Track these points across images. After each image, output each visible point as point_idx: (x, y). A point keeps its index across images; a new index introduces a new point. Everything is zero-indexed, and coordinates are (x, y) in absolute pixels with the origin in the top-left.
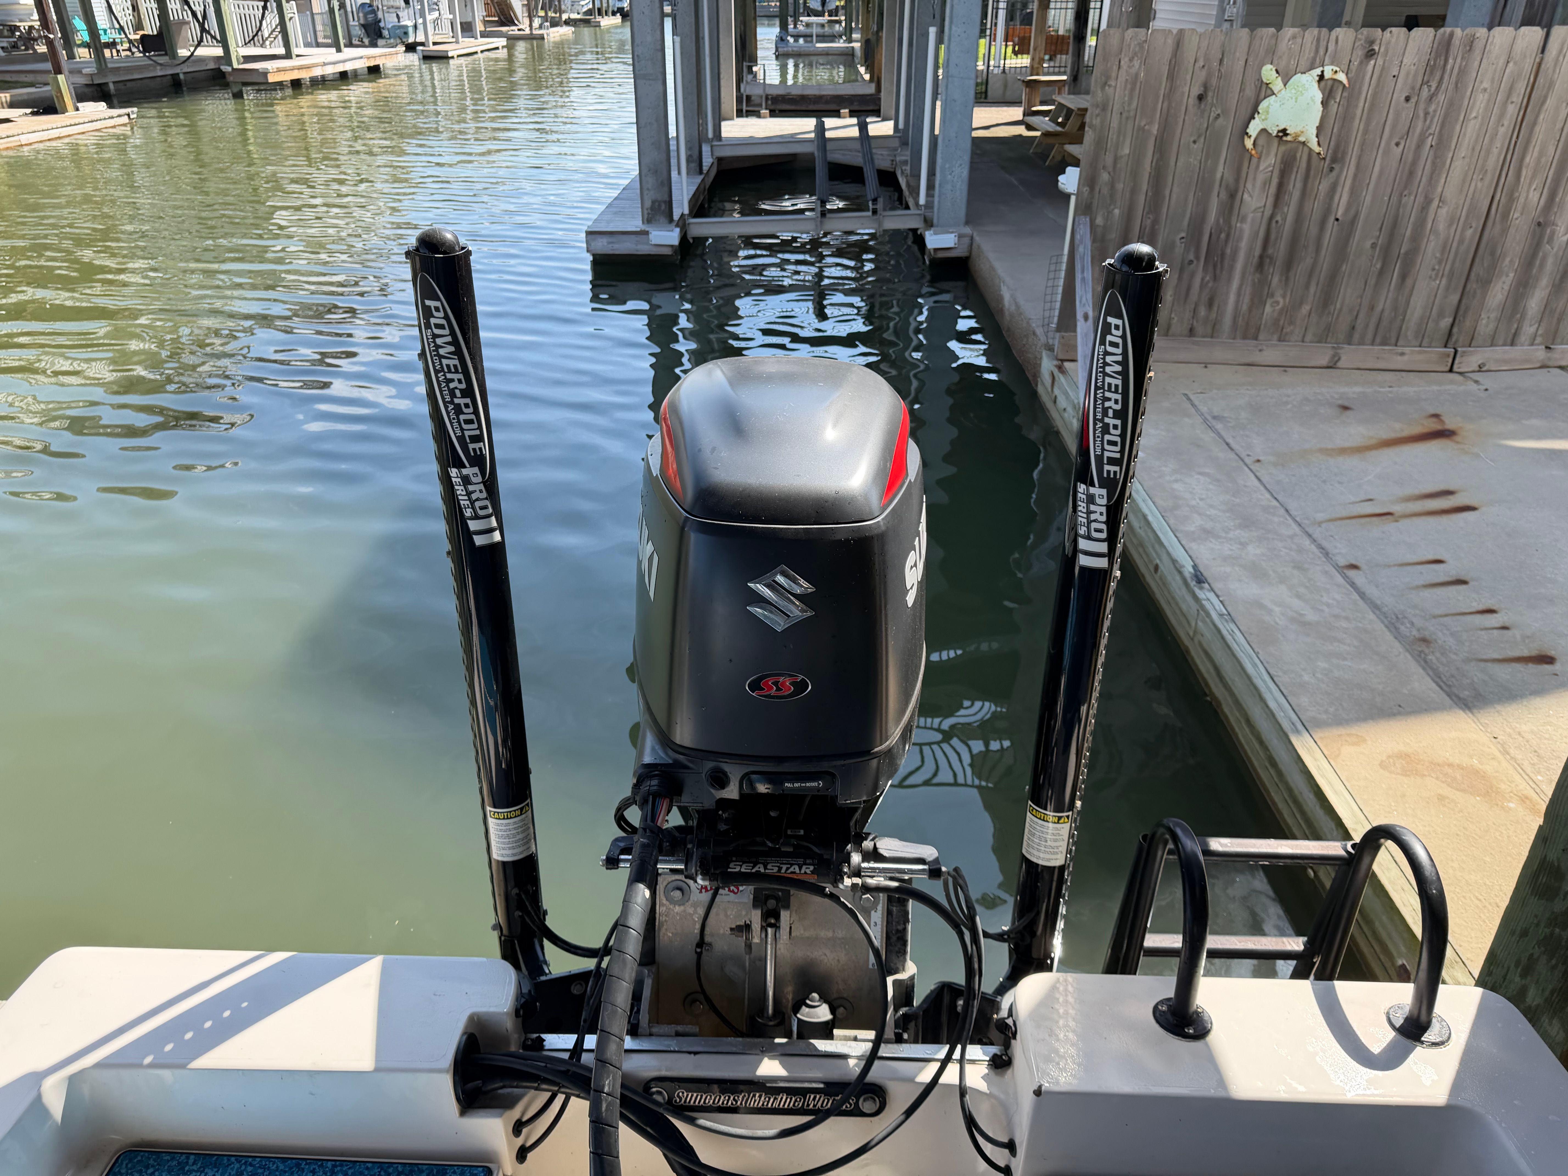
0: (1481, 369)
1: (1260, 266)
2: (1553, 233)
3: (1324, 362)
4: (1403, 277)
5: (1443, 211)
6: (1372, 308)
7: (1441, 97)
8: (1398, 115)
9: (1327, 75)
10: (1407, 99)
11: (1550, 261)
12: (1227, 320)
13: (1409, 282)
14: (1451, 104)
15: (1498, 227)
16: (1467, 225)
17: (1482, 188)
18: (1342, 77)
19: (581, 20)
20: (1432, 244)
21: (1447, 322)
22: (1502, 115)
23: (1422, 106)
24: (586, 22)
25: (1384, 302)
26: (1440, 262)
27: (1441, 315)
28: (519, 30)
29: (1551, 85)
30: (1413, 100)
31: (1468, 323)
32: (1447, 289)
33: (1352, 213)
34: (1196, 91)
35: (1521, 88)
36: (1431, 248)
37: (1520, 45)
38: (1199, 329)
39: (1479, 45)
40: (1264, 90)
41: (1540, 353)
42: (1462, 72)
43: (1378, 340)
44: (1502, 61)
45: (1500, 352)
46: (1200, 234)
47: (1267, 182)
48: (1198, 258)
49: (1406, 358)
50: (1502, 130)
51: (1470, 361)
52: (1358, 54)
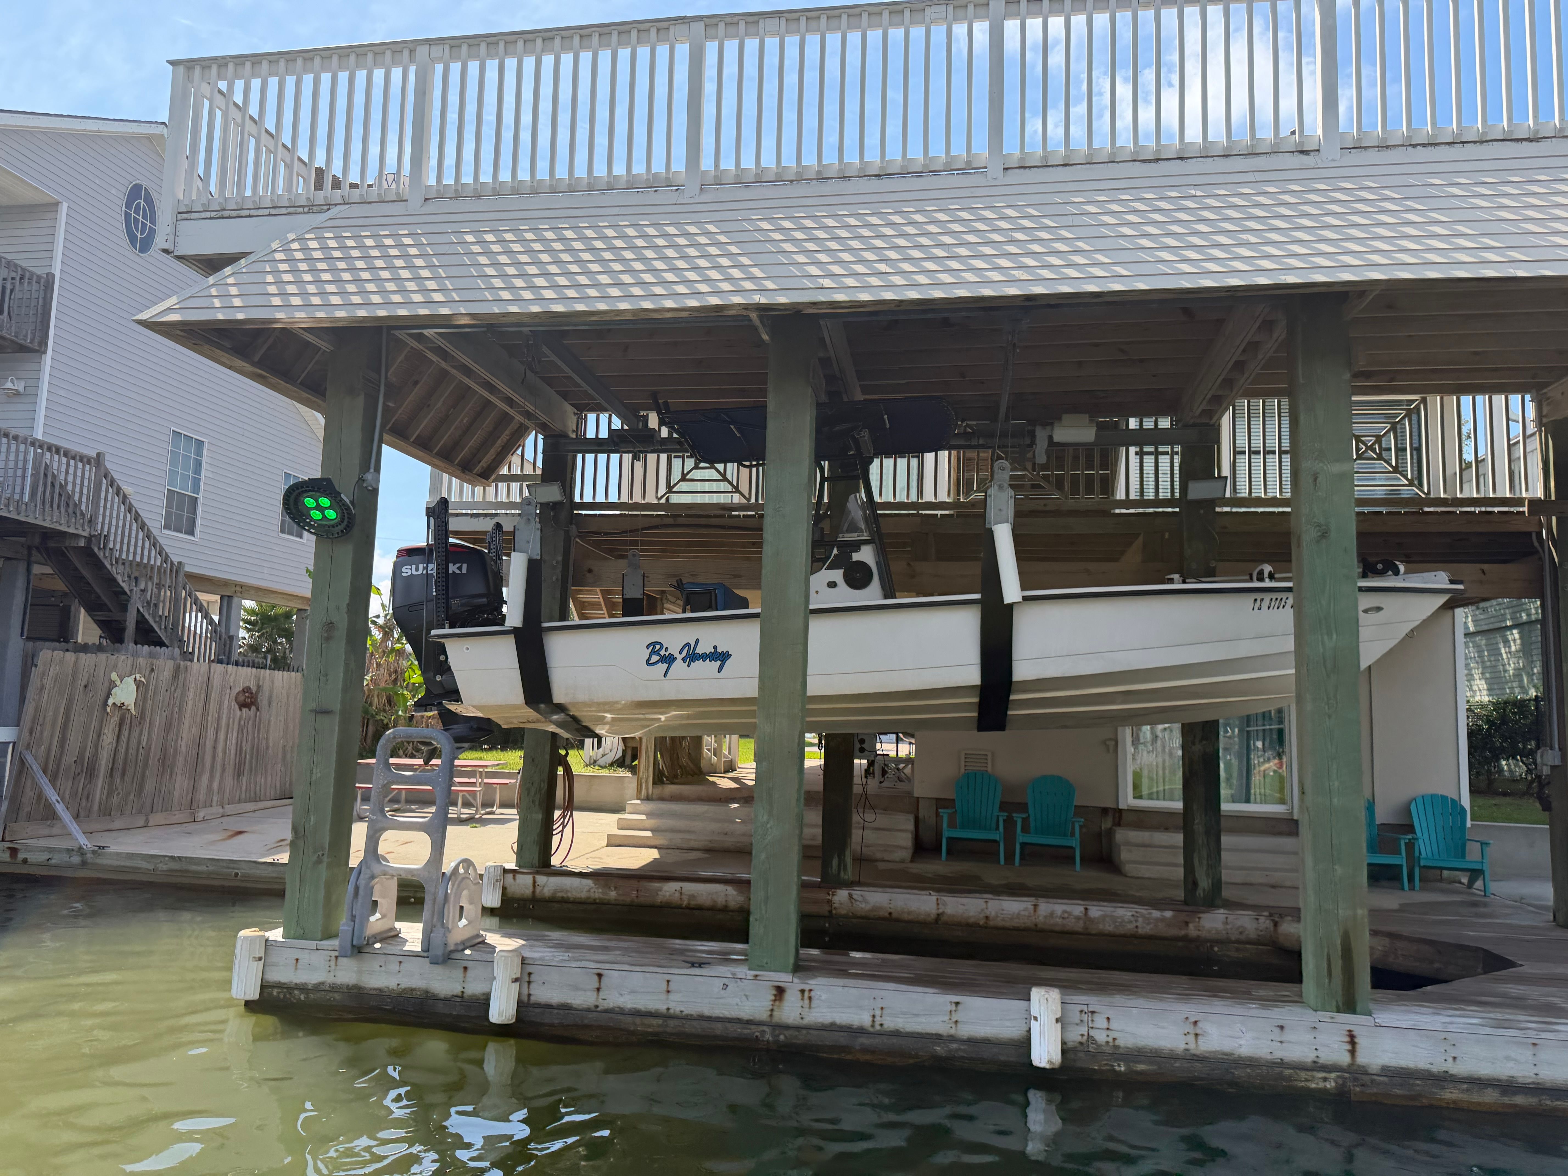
0: (204, 819)
1: (111, 775)
3: (143, 825)
4: (171, 776)
5: (183, 742)
6: (160, 792)
7: (178, 690)
8: (164, 697)
9: (138, 678)
10: (167, 691)
12: (96, 807)
13: (174, 777)
14: (182, 694)
16: (193, 748)
17: (196, 731)
18: (143, 679)
20: (181, 758)
21: (190, 796)
22: (200, 699)
23: (172, 694)
25: (165, 788)
26: (185, 767)
27: (187, 795)
30: (169, 692)
31: (197, 797)
32: (188, 779)
33: (149, 744)
34: (84, 683)
37: (202, 669)
39: (189, 669)
40: (112, 685)
41: (221, 810)
43: (163, 809)
44: (197, 676)
45: (208, 810)
46: (85, 760)
47: (113, 730)
48: (82, 771)
49: (177, 816)
50: (200, 705)
51: (200, 815)
52: (148, 669)
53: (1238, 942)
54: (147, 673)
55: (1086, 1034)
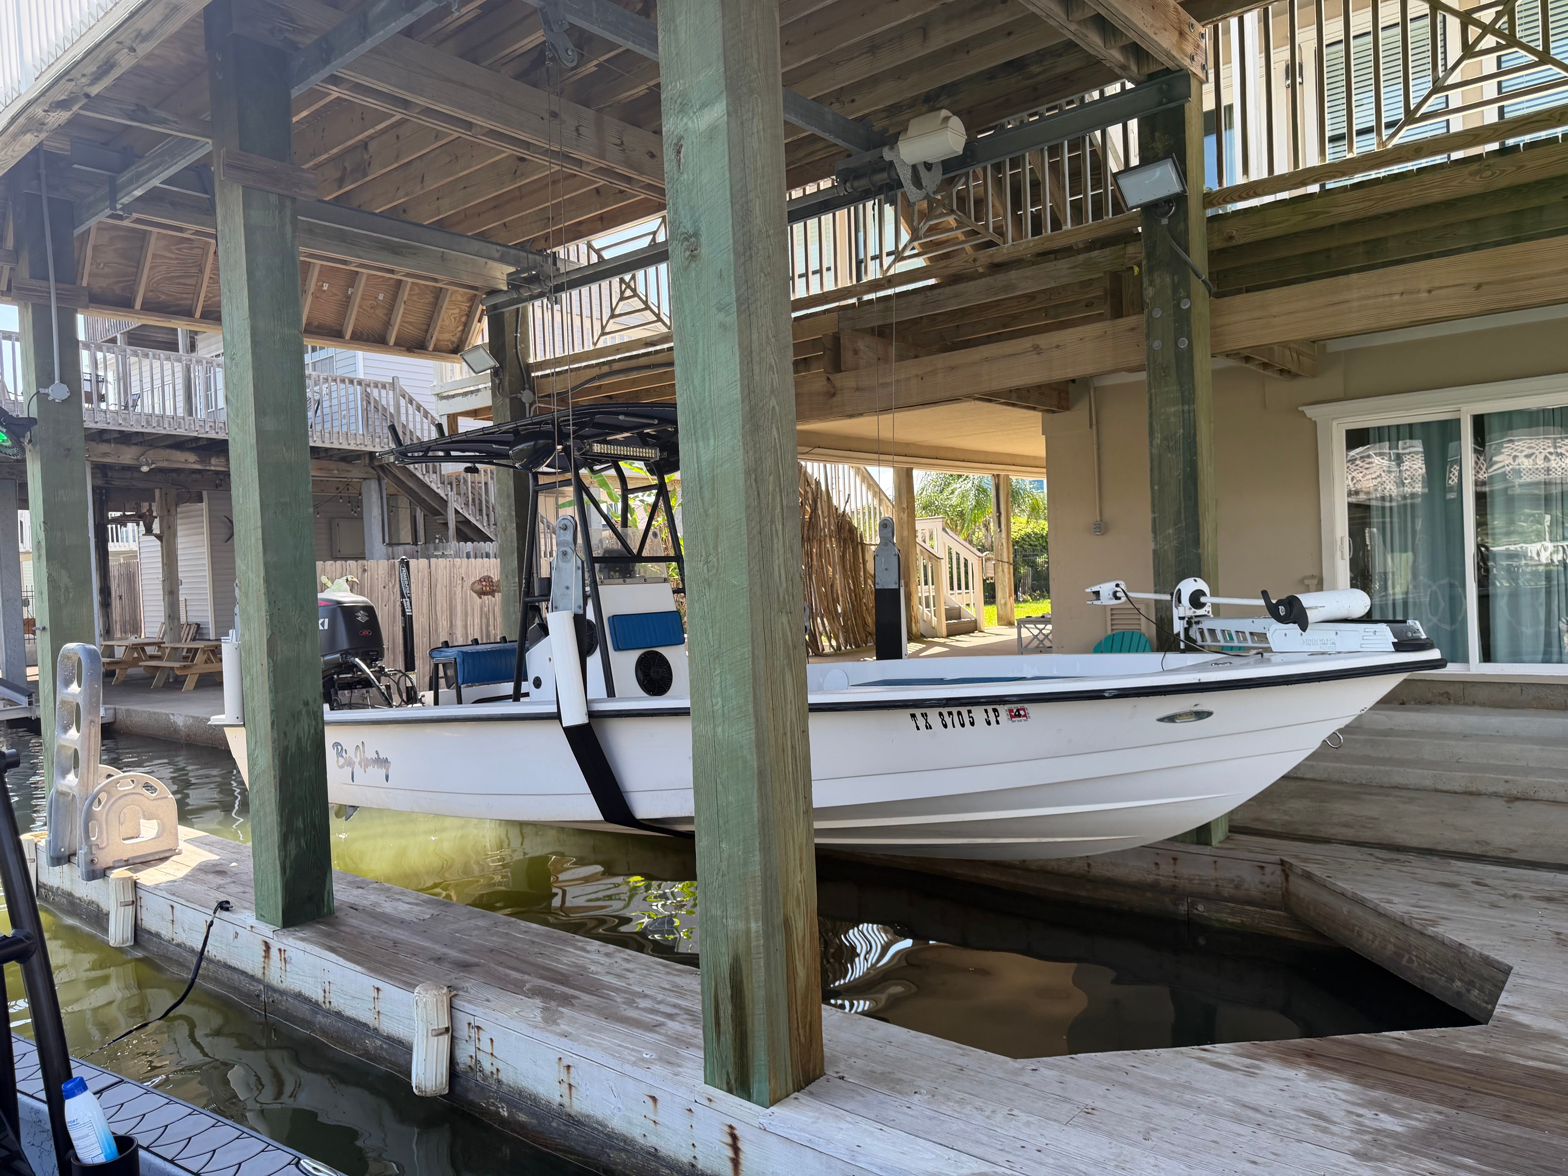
8: (382, 596)
9: (350, 579)
10: (384, 588)
18: (355, 579)
23: (391, 590)
29: (437, 580)
30: (387, 588)
35: (426, 582)
37: (421, 566)
40: (323, 586)
52: (360, 571)
53: (1232, 899)
54: (360, 574)
55: (474, 1055)
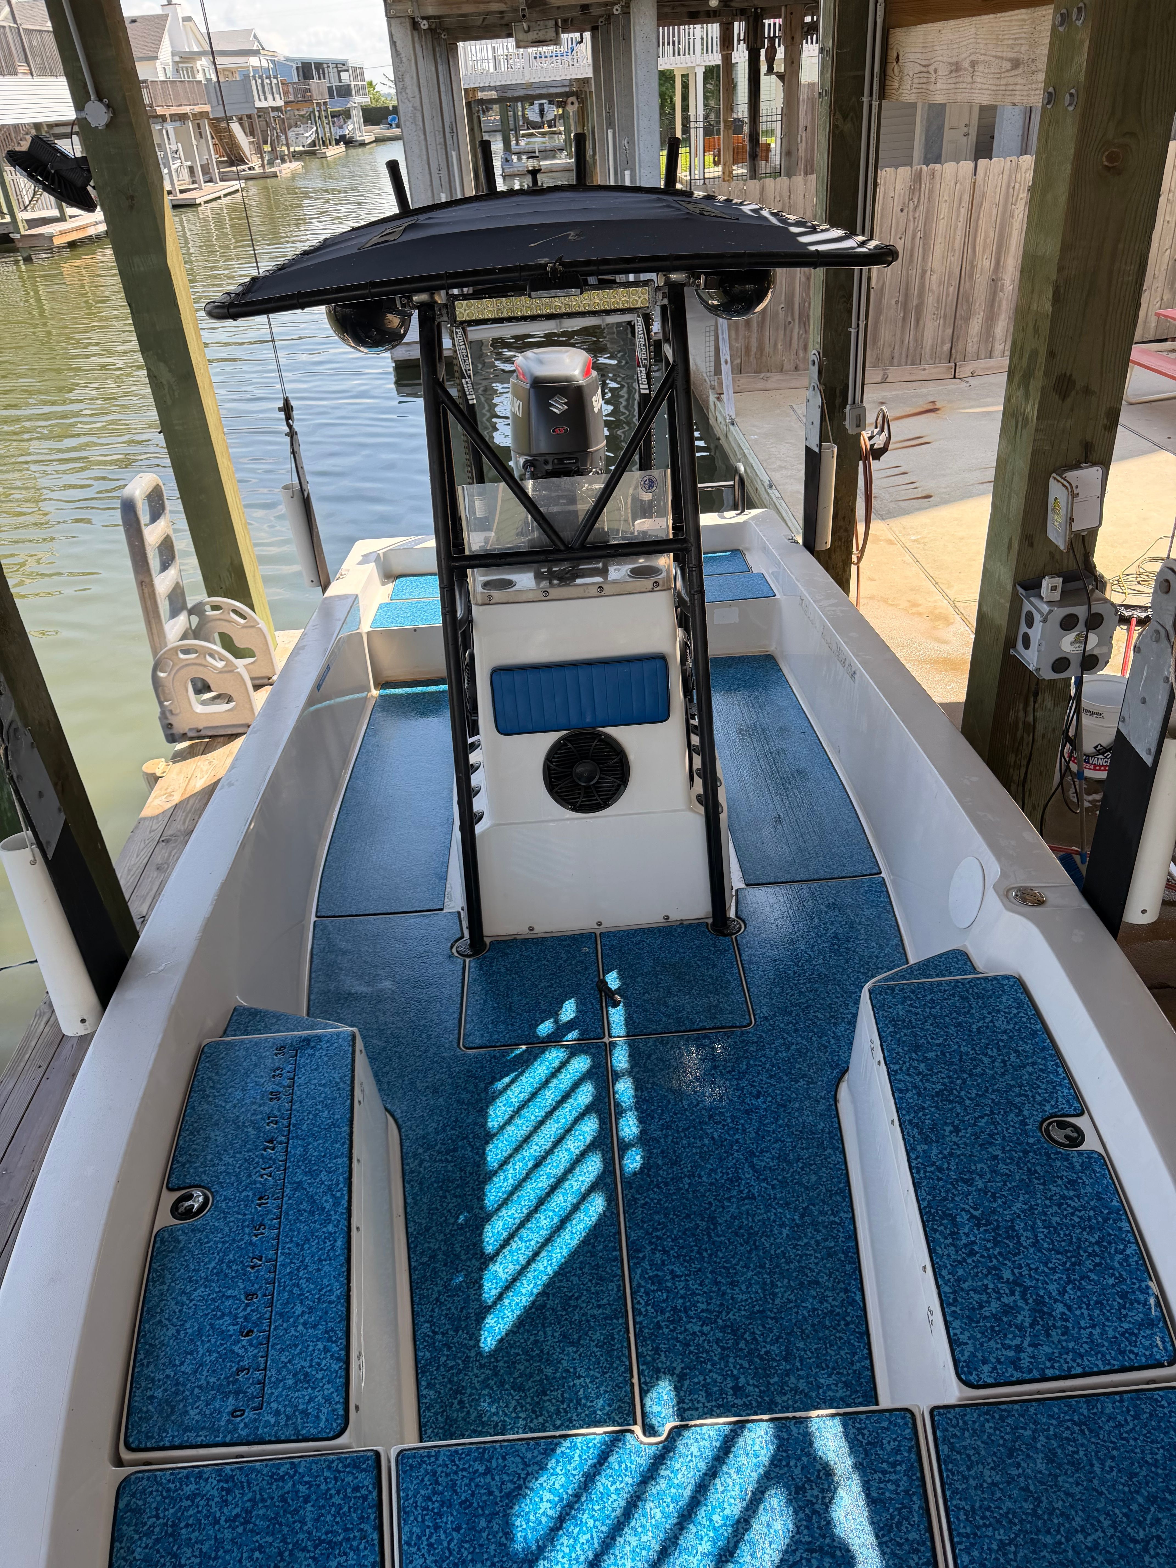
0: (973, 375)
2: (1003, 285)
3: (879, 379)
4: (918, 321)
5: (934, 278)
6: (902, 342)
7: (921, 207)
10: (902, 210)
11: (1004, 303)
13: (921, 323)
14: (928, 211)
15: (968, 284)
16: (950, 285)
17: (955, 260)
19: (306, 152)
20: (931, 299)
21: (947, 347)
22: (958, 216)
23: (911, 214)
24: (311, 154)
25: (909, 338)
26: (937, 309)
27: (943, 343)
28: (250, 169)
29: (984, 195)
30: (905, 211)
31: (960, 346)
32: (944, 325)
33: (881, 283)
35: (966, 198)
36: (930, 301)
37: (961, 174)
38: (801, 366)
39: (938, 175)
42: (931, 191)
43: (909, 362)
44: (953, 183)
45: (983, 363)
46: (793, 304)
48: (794, 320)
49: (927, 372)
50: (960, 224)
51: (965, 370)
